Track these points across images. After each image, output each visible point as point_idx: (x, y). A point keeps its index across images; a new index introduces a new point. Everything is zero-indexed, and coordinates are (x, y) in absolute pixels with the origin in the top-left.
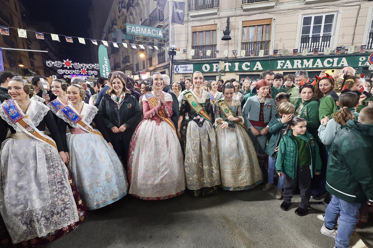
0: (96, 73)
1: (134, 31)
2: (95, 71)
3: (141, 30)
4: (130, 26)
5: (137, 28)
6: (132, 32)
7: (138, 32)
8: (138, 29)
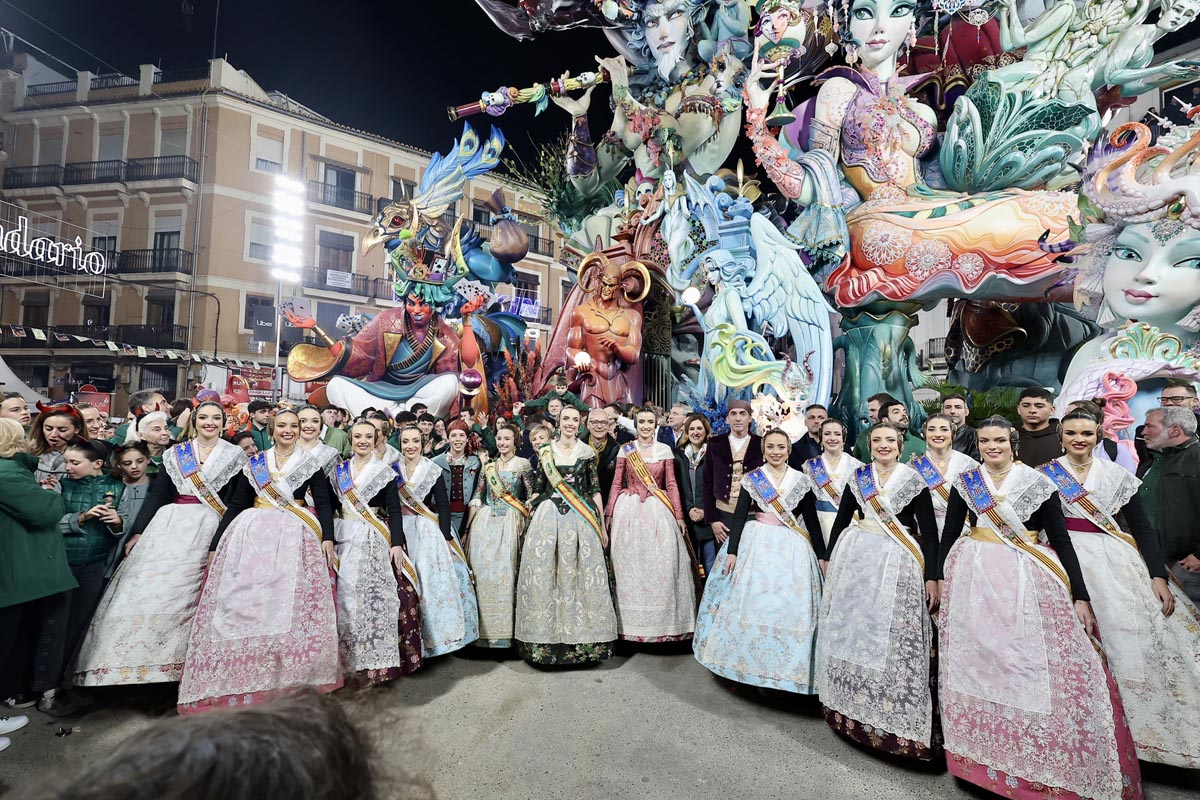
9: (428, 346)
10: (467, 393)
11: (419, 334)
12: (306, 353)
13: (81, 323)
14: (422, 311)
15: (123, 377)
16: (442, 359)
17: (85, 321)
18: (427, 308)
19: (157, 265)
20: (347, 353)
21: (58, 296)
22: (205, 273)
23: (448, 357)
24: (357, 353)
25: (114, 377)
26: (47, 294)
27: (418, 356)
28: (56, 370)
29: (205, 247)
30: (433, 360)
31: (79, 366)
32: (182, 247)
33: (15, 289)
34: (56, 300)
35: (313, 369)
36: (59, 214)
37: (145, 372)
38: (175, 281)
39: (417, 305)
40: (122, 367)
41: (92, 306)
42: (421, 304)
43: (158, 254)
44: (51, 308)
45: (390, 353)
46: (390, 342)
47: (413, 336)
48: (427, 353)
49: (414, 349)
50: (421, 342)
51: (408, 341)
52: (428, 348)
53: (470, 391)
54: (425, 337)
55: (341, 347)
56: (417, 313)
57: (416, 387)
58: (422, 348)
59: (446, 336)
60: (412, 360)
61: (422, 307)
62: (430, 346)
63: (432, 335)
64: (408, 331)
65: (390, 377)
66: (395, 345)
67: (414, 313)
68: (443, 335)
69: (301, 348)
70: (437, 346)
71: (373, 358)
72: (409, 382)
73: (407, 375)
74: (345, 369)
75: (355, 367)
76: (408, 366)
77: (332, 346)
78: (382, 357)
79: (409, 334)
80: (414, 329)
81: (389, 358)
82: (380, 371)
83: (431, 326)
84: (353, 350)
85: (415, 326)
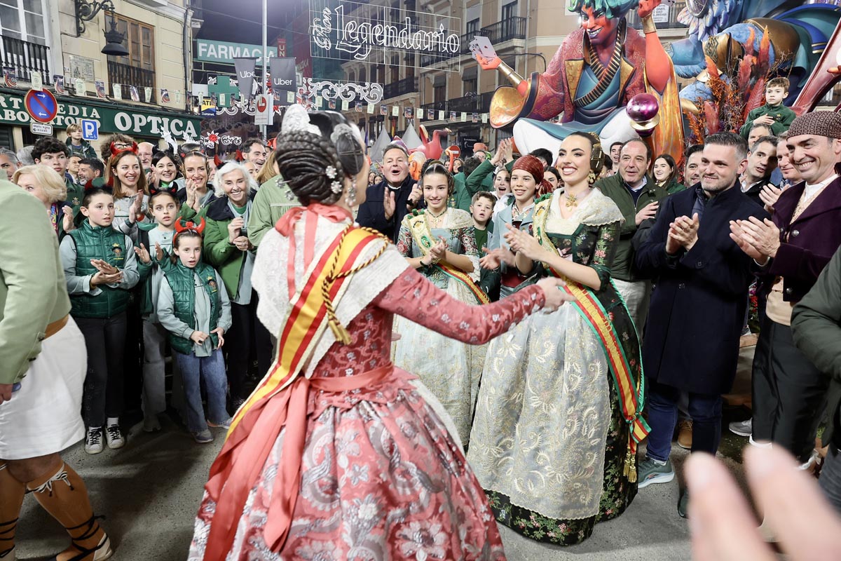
0: (239, 141)
1: (214, 53)
2: (236, 137)
3: (228, 53)
4: (206, 45)
5: (220, 47)
6: (208, 56)
7: (223, 55)
8: (223, 50)
9: (614, 71)
10: (641, 128)
11: (604, 56)
12: (505, 97)
13: (462, 96)
14: (597, 24)
15: (485, 137)
16: (632, 84)
17: (464, 94)
18: (602, 20)
19: (505, 35)
20: (533, 92)
21: (450, 76)
22: (534, 34)
23: (635, 82)
24: (544, 89)
25: (481, 138)
26: (444, 76)
27: (604, 85)
29: (534, 11)
30: (621, 89)
31: (463, 131)
32: (519, 15)
33: (429, 75)
34: (449, 81)
35: (510, 114)
37: (499, 132)
38: (513, 48)
39: (591, 18)
40: (485, 129)
41: (467, 81)
42: (596, 14)
43: (505, 23)
44: (447, 86)
45: (572, 86)
46: (571, 72)
47: (597, 60)
48: (614, 79)
49: (599, 76)
50: (605, 66)
51: (592, 68)
52: (615, 73)
53: (643, 124)
54: (610, 59)
55: (527, 85)
56: (591, 29)
57: (601, 126)
58: (607, 74)
59: (635, 53)
60: (599, 91)
61: (597, 19)
62: (616, 70)
63: (619, 54)
64: (591, 54)
65: (581, 116)
66: (578, 75)
67: (588, 30)
68: (632, 52)
69: (502, 92)
70: (624, 69)
71: (562, 94)
72: (601, 119)
73: (595, 111)
74: (534, 110)
75: (543, 107)
76: (595, 100)
77: (517, 85)
78: (567, 91)
79: (592, 58)
80: (599, 51)
81: (573, 92)
82: (570, 110)
83: (617, 43)
84: (541, 87)
85: (597, 47)
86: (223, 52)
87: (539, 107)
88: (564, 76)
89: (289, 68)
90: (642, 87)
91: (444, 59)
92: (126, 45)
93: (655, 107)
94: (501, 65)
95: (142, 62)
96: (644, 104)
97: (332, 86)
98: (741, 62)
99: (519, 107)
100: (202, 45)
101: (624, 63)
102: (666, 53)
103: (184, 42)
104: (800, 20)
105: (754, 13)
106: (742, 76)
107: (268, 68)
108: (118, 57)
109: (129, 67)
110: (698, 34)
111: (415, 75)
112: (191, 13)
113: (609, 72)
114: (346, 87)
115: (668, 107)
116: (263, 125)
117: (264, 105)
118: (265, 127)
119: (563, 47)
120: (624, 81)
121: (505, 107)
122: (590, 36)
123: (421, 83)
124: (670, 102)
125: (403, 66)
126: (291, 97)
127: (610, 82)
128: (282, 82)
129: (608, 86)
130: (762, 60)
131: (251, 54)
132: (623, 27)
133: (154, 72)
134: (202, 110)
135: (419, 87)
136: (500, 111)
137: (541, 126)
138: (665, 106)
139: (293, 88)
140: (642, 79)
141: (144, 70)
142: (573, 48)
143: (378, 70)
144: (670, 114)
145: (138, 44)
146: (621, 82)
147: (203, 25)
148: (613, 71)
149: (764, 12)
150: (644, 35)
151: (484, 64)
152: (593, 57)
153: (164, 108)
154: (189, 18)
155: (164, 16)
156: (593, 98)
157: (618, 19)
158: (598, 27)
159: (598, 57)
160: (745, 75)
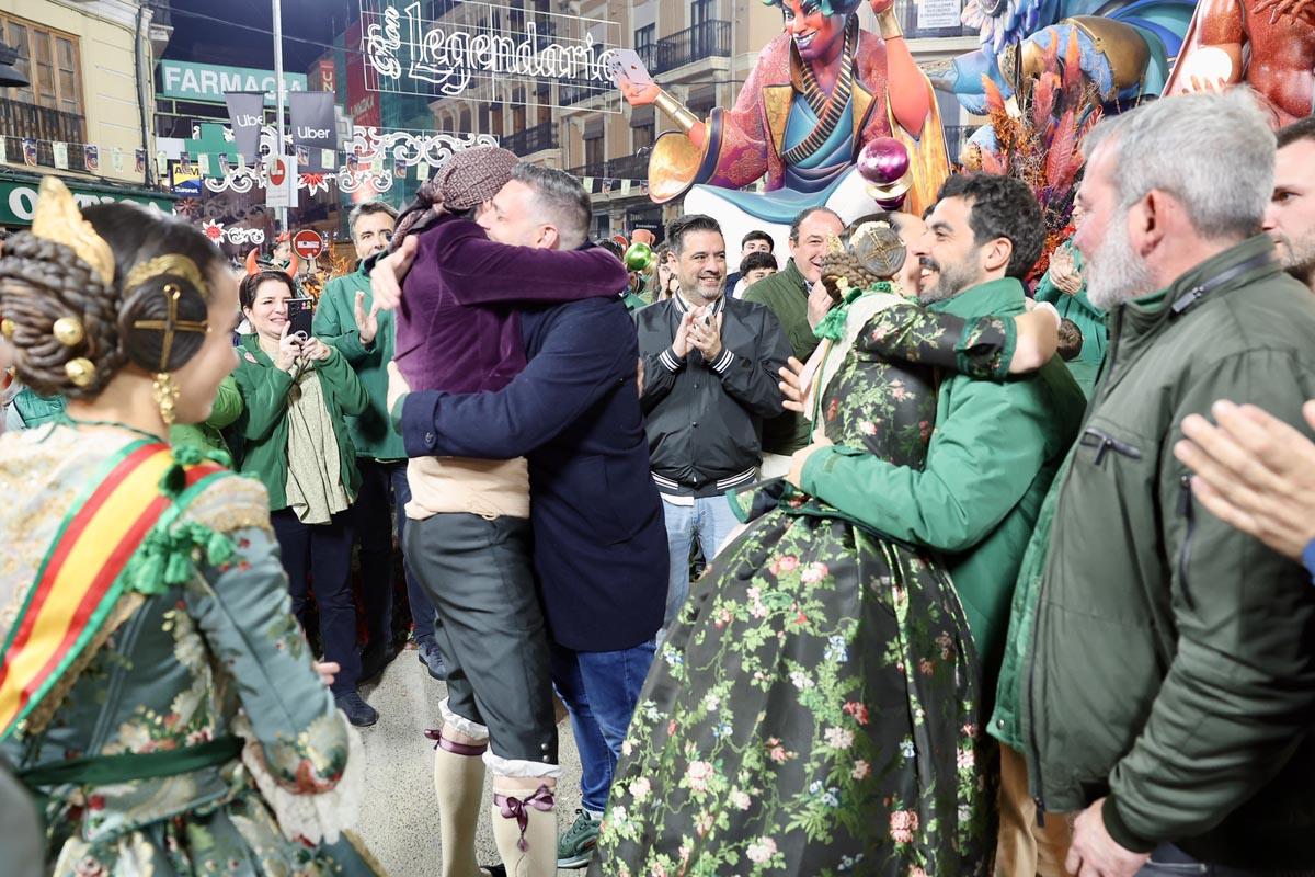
0: (259, 237)
1: (194, 85)
2: (255, 231)
3: (219, 84)
4: (178, 70)
5: (204, 74)
6: (183, 89)
7: (210, 88)
8: (209, 78)
9: (843, 102)
11: (825, 78)
12: (672, 151)
13: (631, 153)
14: (808, 25)
16: (870, 125)
17: (635, 151)
19: (697, 49)
20: (715, 142)
21: (610, 121)
22: (744, 49)
23: (876, 120)
24: (733, 137)
26: (601, 121)
27: (828, 127)
28: (616, 220)
29: (742, 9)
30: (855, 132)
31: (635, 213)
32: (719, 17)
33: (576, 120)
34: (610, 126)
35: (680, 178)
36: (604, 9)
38: (711, 72)
39: (799, 15)
43: (697, 31)
44: (606, 138)
45: (777, 129)
47: (814, 85)
48: (843, 116)
49: (819, 113)
50: (828, 94)
51: (806, 98)
52: (843, 106)
53: (886, 189)
54: (835, 83)
55: (704, 129)
56: (800, 34)
57: (827, 195)
58: (832, 108)
59: (874, 73)
60: (821, 135)
61: (809, 18)
62: (846, 101)
63: (849, 75)
64: (804, 75)
65: (793, 179)
66: (785, 110)
67: (796, 35)
68: (869, 71)
69: (667, 143)
70: (858, 98)
71: (762, 143)
72: (823, 184)
73: (816, 170)
74: (719, 172)
75: (733, 166)
76: (814, 151)
77: (689, 130)
78: (769, 138)
79: (805, 82)
80: (817, 70)
81: (778, 140)
82: (776, 168)
83: (845, 57)
84: (727, 132)
85: (813, 62)
86: (209, 83)
87: (726, 167)
88: (763, 115)
89: (322, 111)
90: (887, 127)
91: (599, 93)
92: (27, 71)
93: (903, 160)
94: (660, 98)
95: (59, 99)
96: (885, 155)
97: (410, 140)
98: (1037, 83)
99: (693, 166)
100: (171, 70)
101: (857, 90)
102: (922, 71)
103: (137, 64)
104: (1148, 19)
105: (1077, 8)
106: (1040, 106)
107: (286, 109)
108: (12, 90)
109: (33, 108)
110: (993, 43)
111: (553, 121)
112: (148, 14)
113: (835, 106)
114: (436, 141)
115: (928, 160)
116: (281, 208)
117: (280, 172)
118: (285, 211)
119: (759, 66)
120: (858, 119)
121: (673, 168)
122: (798, 45)
123: (562, 134)
124: (932, 151)
125: (532, 104)
126: (328, 158)
127: (836, 122)
128: (313, 134)
129: (833, 127)
130: (1070, 81)
131: (259, 85)
132: (853, 28)
133: (83, 118)
134: (175, 183)
135: (559, 140)
136: (666, 175)
137: (730, 197)
138: (923, 158)
139: (331, 143)
140: (886, 116)
141: (63, 114)
142: (775, 67)
143: (490, 113)
144: (933, 172)
145: (50, 67)
146: (855, 121)
147: (173, 37)
148: (839, 103)
149: (1093, 7)
150: (883, 42)
151: (632, 95)
152: (807, 80)
153: (103, 181)
154: (145, 23)
155: (98, 18)
156: (812, 149)
157: (844, 16)
158: (810, 30)
159: (816, 81)
160: (1044, 105)
